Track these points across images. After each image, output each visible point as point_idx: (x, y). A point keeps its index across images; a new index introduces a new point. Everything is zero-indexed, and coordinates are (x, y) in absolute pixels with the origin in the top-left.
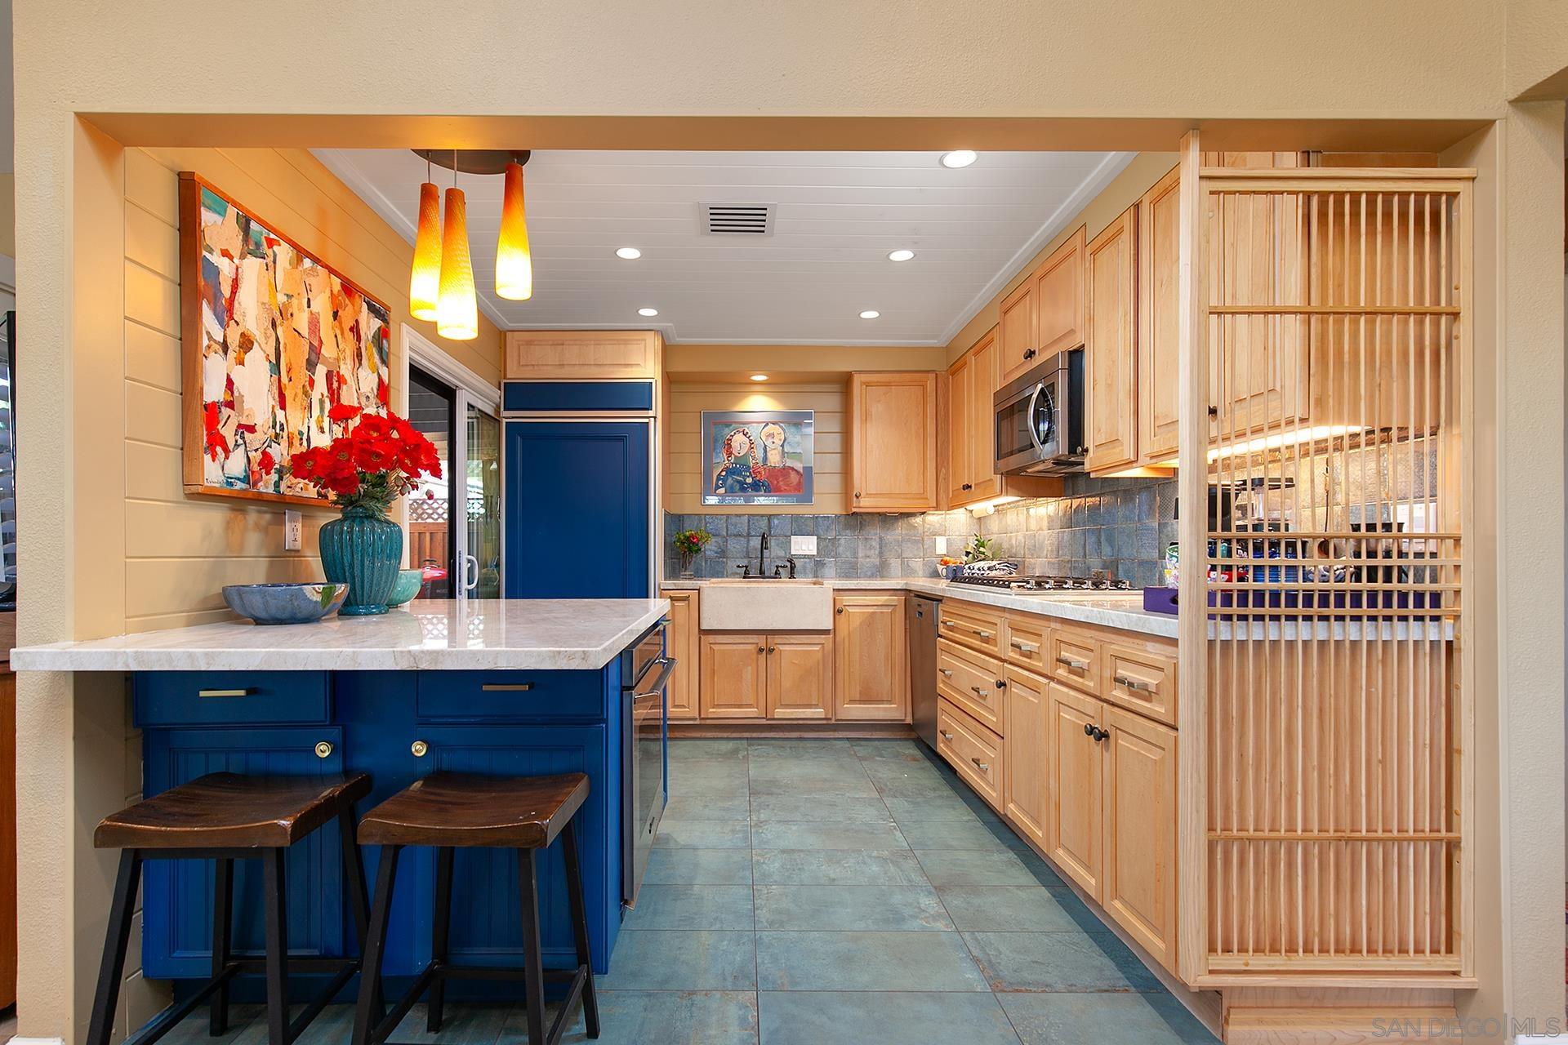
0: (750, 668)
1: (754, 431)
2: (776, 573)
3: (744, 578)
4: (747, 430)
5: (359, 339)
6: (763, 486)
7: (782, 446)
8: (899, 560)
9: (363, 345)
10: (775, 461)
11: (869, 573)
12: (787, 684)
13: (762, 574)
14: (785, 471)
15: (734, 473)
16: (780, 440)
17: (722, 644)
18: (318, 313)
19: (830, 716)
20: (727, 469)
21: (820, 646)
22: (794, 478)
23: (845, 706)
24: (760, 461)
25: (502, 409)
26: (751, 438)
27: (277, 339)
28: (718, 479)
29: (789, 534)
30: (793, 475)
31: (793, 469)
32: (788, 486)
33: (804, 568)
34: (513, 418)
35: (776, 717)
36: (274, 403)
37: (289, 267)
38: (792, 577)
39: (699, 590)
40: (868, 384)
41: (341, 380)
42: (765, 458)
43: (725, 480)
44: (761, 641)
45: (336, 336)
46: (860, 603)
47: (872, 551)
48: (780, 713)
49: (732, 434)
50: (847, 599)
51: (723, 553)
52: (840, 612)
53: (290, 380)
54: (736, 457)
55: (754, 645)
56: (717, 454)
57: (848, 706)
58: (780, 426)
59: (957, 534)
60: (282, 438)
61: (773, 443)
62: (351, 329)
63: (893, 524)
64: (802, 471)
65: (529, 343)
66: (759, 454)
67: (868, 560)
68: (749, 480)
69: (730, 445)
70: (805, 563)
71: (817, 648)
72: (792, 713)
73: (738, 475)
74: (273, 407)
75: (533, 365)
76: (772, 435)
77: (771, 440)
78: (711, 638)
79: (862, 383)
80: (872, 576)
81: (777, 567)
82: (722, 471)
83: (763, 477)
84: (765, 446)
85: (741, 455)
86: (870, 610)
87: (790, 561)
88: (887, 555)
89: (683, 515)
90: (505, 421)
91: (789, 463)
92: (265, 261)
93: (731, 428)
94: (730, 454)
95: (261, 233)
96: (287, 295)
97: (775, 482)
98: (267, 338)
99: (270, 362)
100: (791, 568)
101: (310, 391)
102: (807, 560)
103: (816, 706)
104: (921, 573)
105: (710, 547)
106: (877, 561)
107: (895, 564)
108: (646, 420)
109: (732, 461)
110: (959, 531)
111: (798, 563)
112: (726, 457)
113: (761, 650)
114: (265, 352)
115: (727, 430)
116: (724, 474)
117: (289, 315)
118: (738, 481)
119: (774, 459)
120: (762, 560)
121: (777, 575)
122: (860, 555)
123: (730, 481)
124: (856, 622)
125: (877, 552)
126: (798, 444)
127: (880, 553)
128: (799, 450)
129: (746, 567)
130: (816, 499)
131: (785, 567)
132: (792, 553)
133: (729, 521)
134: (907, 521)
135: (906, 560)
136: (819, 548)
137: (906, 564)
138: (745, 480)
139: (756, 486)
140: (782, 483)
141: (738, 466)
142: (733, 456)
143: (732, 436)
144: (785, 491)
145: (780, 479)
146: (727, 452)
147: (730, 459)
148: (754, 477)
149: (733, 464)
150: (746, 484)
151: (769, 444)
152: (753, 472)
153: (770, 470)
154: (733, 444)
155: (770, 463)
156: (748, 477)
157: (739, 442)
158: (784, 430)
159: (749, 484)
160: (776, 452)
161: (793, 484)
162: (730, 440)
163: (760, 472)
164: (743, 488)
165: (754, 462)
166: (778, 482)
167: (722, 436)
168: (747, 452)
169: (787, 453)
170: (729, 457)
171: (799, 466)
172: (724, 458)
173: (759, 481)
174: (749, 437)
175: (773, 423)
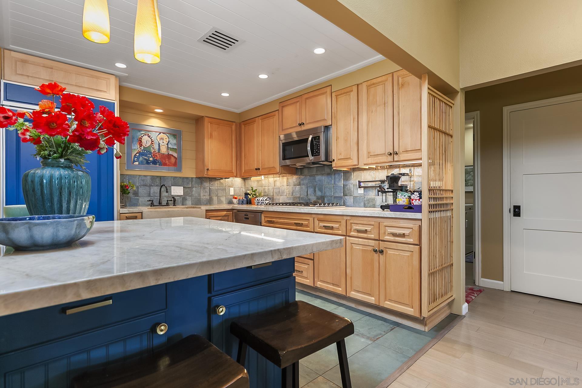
1: (154, 136)
2: (167, 204)
3: (151, 206)
4: (150, 135)
6: (158, 162)
7: (167, 144)
8: (217, 197)
11: (205, 203)
13: (160, 204)
14: (169, 156)
15: (143, 155)
16: (167, 141)
20: (139, 153)
22: (173, 160)
24: (157, 152)
26: (152, 139)
28: (135, 157)
29: (171, 185)
30: (172, 158)
31: (172, 155)
32: (170, 163)
33: (178, 201)
34: (11, 106)
38: (174, 205)
39: (142, 213)
40: (211, 122)
42: (159, 149)
43: (138, 158)
46: (216, 215)
47: (206, 193)
49: (142, 135)
50: (211, 214)
51: (137, 194)
54: (144, 147)
56: (134, 144)
58: (166, 135)
61: (163, 142)
63: (214, 182)
64: (177, 157)
65: (24, 61)
66: (156, 147)
67: (205, 197)
68: (151, 159)
70: (179, 199)
73: (145, 156)
76: (162, 139)
77: (162, 141)
79: (209, 122)
81: (167, 201)
82: (137, 153)
83: (158, 158)
84: (159, 143)
85: (147, 146)
87: (173, 198)
88: (212, 195)
91: (171, 153)
93: (141, 132)
94: (141, 145)
97: (164, 161)
100: (174, 201)
102: (180, 197)
104: (225, 202)
106: (208, 197)
107: (215, 199)
110: (238, 186)
111: (176, 199)
112: (139, 146)
115: (139, 134)
116: (138, 155)
118: (145, 159)
119: (164, 150)
120: (160, 197)
122: (202, 195)
123: (141, 159)
125: (208, 194)
126: (175, 144)
127: (209, 194)
128: (175, 147)
129: (152, 201)
130: (183, 170)
131: (172, 200)
132: (172, 194)
133: (140, 178)
134: (220, 181)
135: (219, 197)
136: (184, 192)
137: (219, 199)
138: (149, 159)
139: (154, 162)
140: (167, 162)
141: (145, 152)
142: (142, 146)
143: (142, 137)
144: (169, 165)
145: (167, 160)
146: (140, 144)
147: (141, 147)
148: (154, 158)
149: (142, 150)
150: (150, 161)
151: (161, 142)
152: (153, 155)
153: (161, 155)
154: (142, 141)
155: (162, 152)
156: (151, 157)
157: (146, 140)
158: (168, 137)
159: (151, 161)
160: (164, 147)
161: (172, 163)
162: (141, 138)
163: (156, 156)
164: (148, 162)
165: (153, 150)
166: (165, 161)
167: (137, 136)
168: (150, 145)
169: (170, 148)
170: (140, 147)
171: (175, 155)
172: (138, 147)
173: (156, 160)
174: (151, 138)
175: (163, 133)
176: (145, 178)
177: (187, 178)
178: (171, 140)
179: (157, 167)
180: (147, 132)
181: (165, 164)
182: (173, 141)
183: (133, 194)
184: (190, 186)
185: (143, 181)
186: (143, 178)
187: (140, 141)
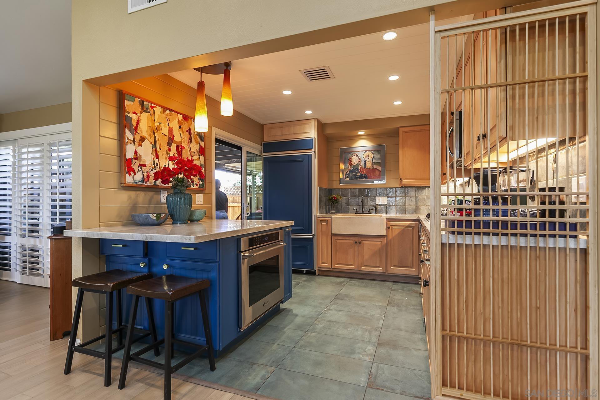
0: (351, 250)
1: (360, 154)
3: (356, 214)
4: (358, 154)
5: (190, 134)
6: (364, 176)
7: (372, 160)
8: (425, 207)
9: (192, 136)
11: (411, 212)
12: (366, 257)
13: (363, 212)
14: (374, 170)
15: (352, 172)
16: (371, 157)
17: (340, 241)
18: (173, 127)
19: (385, 271)
20: (350, 170)
21: (380, 242)
22: (377, 173)
23: (392, 268)
24: (363, 166)
25: (262, 152)
26: (359, 157)
27: (155, 137)
28: (346, 174)
29: (375, 196)
30: (377, 171)
31: (377, 169)
32: (375, 176)
33: (382, 210)
34: (266, 155)
35: (362, 270)
36: (154, 157)
37: (160, 114)
38: (376, 213)
39: (331, 218)
40: (406, 132)
41: (182, 148)
42: (365, 165)
43: (349, 175)
44: (356, 239)
45: (180, 134)
46: (398, 225)
47: (412, 203)
48: (363, 268)
49: (352, 156)
50: (393, 223)
51: (348, 203)
52: (389, 228)
53: (161, 149)
54: (353, 165)
55: (353, 241)
57: (393, 268)
58: (372, 152)
60: (157, 168)
61: (369, 159)
62: (187, 131)
63: (423, 191)
64: (380, 170)
65: (271, 128)
66: (363, 163)
67: (410, 207)
68: (359, 174)
69: (351, 161)
70: (382, 208)
71: (380, 243)
72: (369, 269)
73: (354, 173)
74: (153, 158)
75: (273, 136)
76: (368, 156)
78: (336, 238)
79: (403, 132)
80: (412, 214)
81: (369, 209)
82: (348, 171)
83: (364, 172)
84: (365, 160)
85: (355, 164)
86: (403, 228)
87: (375, 207)
88: (419, 204)
89: (333, 189)
90: (263, 156)
91: (375, 167)
92: (150, 113)
93: (351, 154)
94: (351, 164)
95: (149, 105)
96: (159, 123)
97: (370, 175)
98: (151, 137)
99: (152, 144)
100: (376, 210)
101: (169, 152)
103: (379, 267)
105: (343, 200)
106: (415, 207)
108: (311, 153)
111: (379, 208)
112: (349, 166)
113: (356, 243)
114: (150, 141)
115: (349, 155)
116: (348, 172)
117: (160, 129)
118: (354, 175)
119: (369, 165)
120: (363, 206)
121: (369, 212)
122: (407, 204)
123: (351, 175)
124: (396, 233)
125: (415, 203)
126: (379, 159)
128: (379, 161)
129: (357, 209)
131: (373, 209)
132: (377, 204)
133: (351, 191)
134: (429, 189)
135: (428, 207)
136: (388, 201)
137: (428, 208)
139: (361, 177)
140: (372, 175)
141: (354, 169)
142: (352, 165)
144: (374, 178)
145: (372, 173)
148: (361, 173)
149: (352, 168)
150: (357, 176)
151: (367, 159)
152: (360, 171)
153: (367, 170)
155: (367, 167)
156: (358, 173)
157: (354, 159)
158: (373, 154)
159: (359, 176)
160: (370, 162)
162: (351, 159)
164: (356, 178)
165: (360, 167)
167: (348, 157)
168: (358, 163)
169: (374, 163)
170: (350, 165)
171: (379, 168)
173: (363, 174)
175: (369, 151)
176: (354, 190)
177: (391, 188)
178: (376, 156)
179: (363, 180)
181: (370, 178)
182: (377, 156)
184: (394, 195)
185: (353, 193)
186: (352, 191)
187: (350, 161)
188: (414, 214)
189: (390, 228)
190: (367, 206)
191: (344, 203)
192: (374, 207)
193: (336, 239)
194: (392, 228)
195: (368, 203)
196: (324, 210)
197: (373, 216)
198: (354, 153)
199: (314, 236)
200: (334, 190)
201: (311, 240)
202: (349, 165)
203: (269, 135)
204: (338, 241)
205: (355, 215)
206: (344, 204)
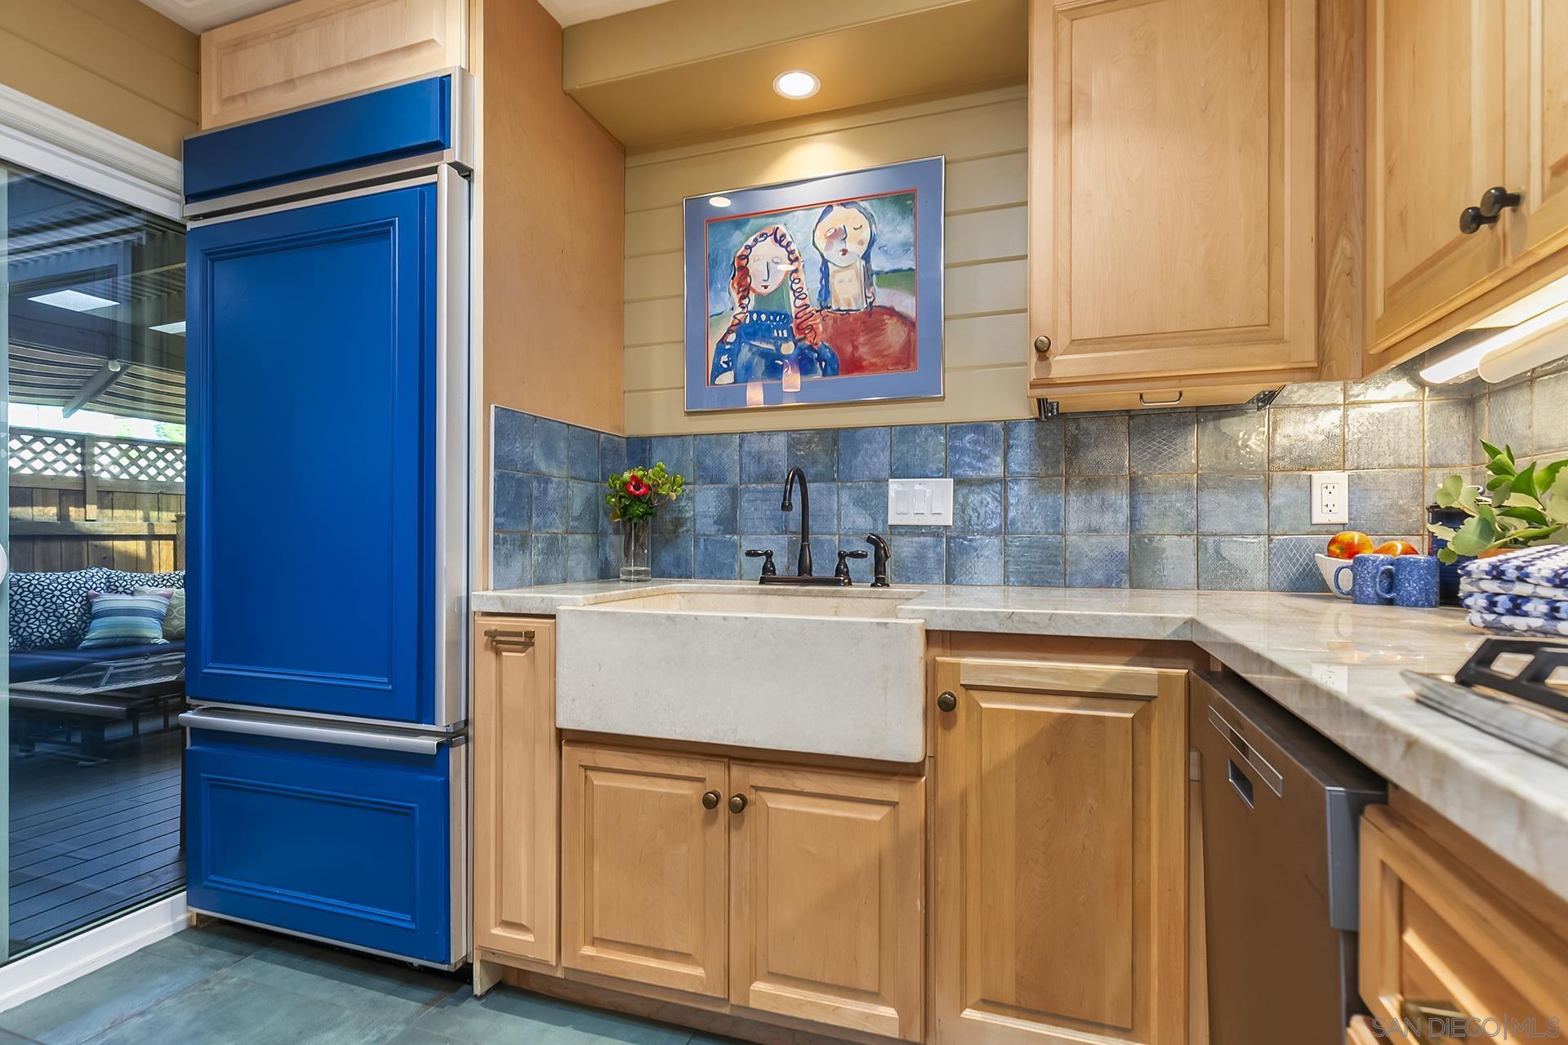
1: (796, 228)
2: (838, 572)
3: (763, 581)
4: (783, 229)
6: (820, 359)
7: (866, 257)
8: (1190, 542)
10: (850, 296)
11: (1099, 576)
12: (786, 911)
13: (804, 575)
14: (874, 317)
15: (753, 335)
16: (861, 243)
19: (917, 1038)
20: (737, 327)
21: (886, 810)
22: (894, 334)
23: (968, 1015)
24: (814, 306)
25: (182, 198)
26: (793, 247)
28: (720, 351)
29: (884, 474)
30: (891, 324)
31: (891, 311)
32: (881, 354)
33: (921, 557)
34: (205, 215)
35: (756, 1005)
38: (880, 581)
39: (558, 616)
42: (825, 292)
43: (733, 354)
44: (715, 776)
46: (1019, 680)
47: (1108, 518)
48: (765, 993)
49: (750, 242)
50: (975, 665)
51: (728, 522)
52: (950, 704)
54: (759, 296)
55: (697, 785)
56: (717, 293)
57: (979, 1015)
58: (863, 211)
59: (1389, 460)
61: (845, 252)
63: (1170, 439)
64: (914, 314)
65: (236, 47)
66: (811, 283)
67: (1094, 540)
68: (788, 348)
69: (744, 271)
70: (924, 546)
71: (876, 814)
72: (801, 1004)
73: (764, 339)
75: (244, 93)
76: (840, 234)
77: (838, 246)
78: (585, 755)
81: (842, 556)
82: (729, 332)
83: (820, 336)
84: (825, 262)
85: (770, 289)
86: (1058, 708)
87: (875, 541)
88: (1152, 525)
90: (189, 227)
91: (883, 297)
93: (747, 229)
94: (745, 290)
97: (849, 349)
100: (880, 560)
102: (929, 540)
103: (875, 996)
104: (1260, 577)
105: (704, 504)
106: (1123, 545)
107: (1176, 550)
108: (436, 176)
109: (750, 308)
110: (1394, 452)
111: (902, 549)
112: (736, 298)
113: (710, 804)
115: (737, 236)
116: (732, 338)
118: (764, 354)
119: (848, 293)
120: (805, 536)
121: (840, 577)
122: (1073, 526)
123: (745, 354)
124: (1003, 747)
125: (1123, 517)
126: (905, 247)
127: (1133, 519)
128: (907, 263)
129: (769, 555)
130: (951, 382)
131: (863, 556)
132: (890, 523)
133: (746, 447)
134: (1217, 428)
135: (1211, 539)
136: (960, 508)
137: (1211, 550)
138: (778, 349)
139: (803, 361)
140: (863, 351)
141: (763, 317)
142: (752, 295)
143: (750, 248)
144: (873, 367)
145: (861, 340)
146: (740, 285)
147: (746, 301)
148: (800, 340)
149: (751, 313)
150: (782, 357)
151: (834, 255)
152: (797, 328)
153: (835, 320)
154: (752, 267)
155: (837, 301)
156: (786, 340)
157: (766, 260)
158: (870, 218)
159: (787, 357)
160: (851, 273)
161: (892, 350)
162: (747, 257)
163: (812, 328)
164: (773, 367)
165: (799, 303)
166: (855, 348)
167: (729, 251)
168: (783, 282)
169: (878, 273)
170: (743, 298)
171: (906, 304)
172: (733, 303)
173: (811, 348)
174: (788, 244)
175: (845, 203)
176: (763, 445)
177: (979, 427)
178: (887, 229)
179: (816, 381)
180: (771, 220)
181: (855, 366)
182: (894, 231)
183: (715, 523)
184: (998, 472)
185: (758, 457)
186: (756, 447)
187: (742, 271)
188: (1119, 586)
189: (961, 704)
190: (836, 539)
191: (711, 521)
192: (869, 540)
193: (586, 768)
194: (974, 707)
195: (839, 518)
196: (578, 562)
197: (860, 596)
198: (763, 221)
199: (461, 733)
200: (654, 442)
201: (435, 764)
202: (734, 294)
203: (224, 96)
204: (599, 780)
205: (753, 592)
206: (707, 526)
